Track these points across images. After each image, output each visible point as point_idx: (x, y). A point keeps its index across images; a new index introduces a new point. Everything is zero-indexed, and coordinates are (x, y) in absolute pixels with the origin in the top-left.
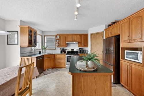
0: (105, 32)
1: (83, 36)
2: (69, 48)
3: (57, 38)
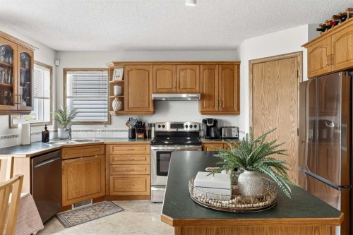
0: (309, 54)
1: (217, 69)
2: (164, 121)
3: (114, 79)
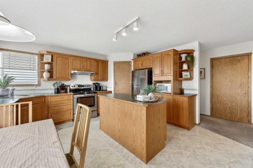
3: (45, 61)
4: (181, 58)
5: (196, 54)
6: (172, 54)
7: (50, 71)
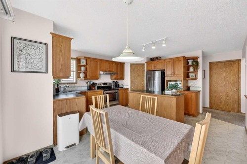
0: (147, 64)
2: (100, 82)
3: (82, 64)
4: (188, 63)
5: (200, 60)
6: (182, 59)
7: (85, 73)
